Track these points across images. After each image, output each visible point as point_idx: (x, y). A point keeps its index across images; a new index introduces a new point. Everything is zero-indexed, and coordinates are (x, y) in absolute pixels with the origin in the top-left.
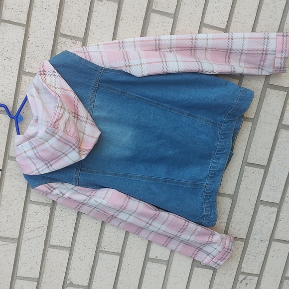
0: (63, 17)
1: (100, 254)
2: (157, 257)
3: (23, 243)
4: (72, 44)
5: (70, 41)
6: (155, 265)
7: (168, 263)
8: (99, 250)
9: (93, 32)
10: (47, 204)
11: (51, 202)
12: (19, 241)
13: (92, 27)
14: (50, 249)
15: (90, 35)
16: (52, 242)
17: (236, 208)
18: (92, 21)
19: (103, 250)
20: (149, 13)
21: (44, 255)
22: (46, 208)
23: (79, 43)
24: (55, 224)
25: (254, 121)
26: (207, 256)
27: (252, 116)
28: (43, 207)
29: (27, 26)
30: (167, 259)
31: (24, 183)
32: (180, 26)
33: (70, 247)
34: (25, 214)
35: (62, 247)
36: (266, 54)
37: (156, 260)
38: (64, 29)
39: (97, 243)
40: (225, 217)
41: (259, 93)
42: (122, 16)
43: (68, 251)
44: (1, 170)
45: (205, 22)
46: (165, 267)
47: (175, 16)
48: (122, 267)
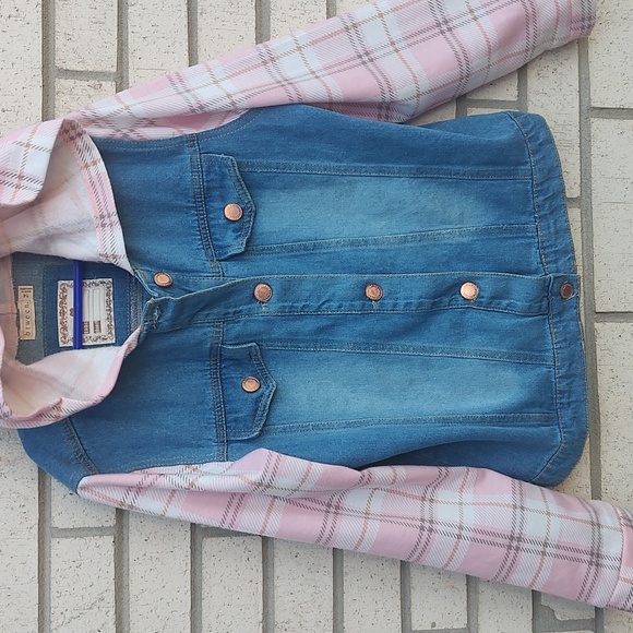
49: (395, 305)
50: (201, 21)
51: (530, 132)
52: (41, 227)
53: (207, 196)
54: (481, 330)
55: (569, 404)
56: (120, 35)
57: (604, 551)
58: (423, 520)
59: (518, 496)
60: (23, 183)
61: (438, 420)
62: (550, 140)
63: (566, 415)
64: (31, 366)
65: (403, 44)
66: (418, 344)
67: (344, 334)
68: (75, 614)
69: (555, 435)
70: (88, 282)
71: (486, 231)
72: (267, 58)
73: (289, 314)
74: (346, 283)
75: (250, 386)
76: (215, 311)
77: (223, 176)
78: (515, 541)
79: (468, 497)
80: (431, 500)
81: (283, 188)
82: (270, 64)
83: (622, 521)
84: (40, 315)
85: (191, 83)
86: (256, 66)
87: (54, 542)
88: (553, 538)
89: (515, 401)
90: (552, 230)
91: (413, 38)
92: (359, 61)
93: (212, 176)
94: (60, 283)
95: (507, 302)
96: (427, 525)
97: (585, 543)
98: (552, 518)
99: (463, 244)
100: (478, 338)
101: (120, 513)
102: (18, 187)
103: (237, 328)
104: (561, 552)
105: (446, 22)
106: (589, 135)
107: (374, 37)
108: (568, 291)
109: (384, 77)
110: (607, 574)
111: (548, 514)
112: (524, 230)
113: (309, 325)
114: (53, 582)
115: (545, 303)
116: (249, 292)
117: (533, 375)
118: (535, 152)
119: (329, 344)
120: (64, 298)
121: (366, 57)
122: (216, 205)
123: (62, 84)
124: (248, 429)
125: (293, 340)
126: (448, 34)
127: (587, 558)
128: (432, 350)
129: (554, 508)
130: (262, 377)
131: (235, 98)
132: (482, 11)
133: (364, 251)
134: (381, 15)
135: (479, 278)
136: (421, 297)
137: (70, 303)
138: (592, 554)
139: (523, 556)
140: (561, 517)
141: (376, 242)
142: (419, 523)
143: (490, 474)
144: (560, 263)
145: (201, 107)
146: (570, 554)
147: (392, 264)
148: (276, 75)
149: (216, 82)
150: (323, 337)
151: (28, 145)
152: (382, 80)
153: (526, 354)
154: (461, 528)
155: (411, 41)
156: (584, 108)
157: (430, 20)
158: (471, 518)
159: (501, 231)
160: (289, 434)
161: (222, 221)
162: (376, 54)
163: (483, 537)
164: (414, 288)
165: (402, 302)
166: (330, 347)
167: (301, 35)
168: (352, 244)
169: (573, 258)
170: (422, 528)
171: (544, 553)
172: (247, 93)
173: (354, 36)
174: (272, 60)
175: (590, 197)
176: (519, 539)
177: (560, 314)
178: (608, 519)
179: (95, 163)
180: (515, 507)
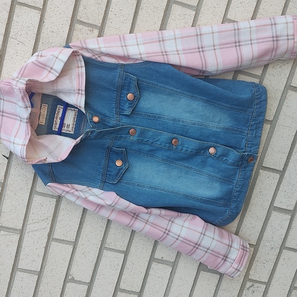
0: (81, 3)
1: (105, 251)
2: (162, 258)
3: (26, 234)
4: (89, 32)
5: (87, 28)
6: (161, 266)
7: (174, 265)
8: (103, 247)
9: (111, 21)
10: (52, 196)
12: (22, 232)
13: (111, 15)
14: (53, 242)
15: (108, 24)
16: (56, 235)
17: (247, 212)
18: (111, 9)
19: (108, 247)
20: (170, 4)
21: (46, 248)
22: (51, 200)
23: (96, 31)
24: (60, 217)
25: (273, 123)
27: (271, 118)
28: (49, 199)
29: (43, 10)
30: (173, 260)
31: (31, 173)
32: (202, 20)
33: (74, 242)
34: (30, 204)
35: (66, 241)
37: (161, 261)
38: (81, 16)
39: (101, 239)
41: (280, 94)
42: (143, 5)
43: (72, 246)
44: (7, 158)
45: (229, 17)
46: (170, 269)
47: (197, 9)
48: (126, 266)
49: (182, 149)
50: (140, 13)
51: (259, 95)
52: (55, 88)
53: (122, 88)
54: (212, 166)
55: (236, 201)
57: (229, 256)
58: (166, 230)
59: (204, 230)
60: (52, 71)
61: (184, 195)
62: (266, 100)
63: (233, 205)
64: (40, 140)
65: (218, 47)
66: (187, 165)
67: (159, 154)
68: (37, 222)
69: (226, 212)
70: (69, 108)
71: (228, 129)
72: (161, 39)
73: (140, 142)
74: (165, 136)
75: (119, 163)
76: (112, 135)
77: (130, 83)
78: (197, 245)
79: (186, 224)
80: (172, 222)
81: (153, 92)
82: (161, 42)
83: (241, 247)
84: (48, 116)
85: (128, 42)
86: (155, 42)
87: (35, 196)
88: (212, 248)
89: (215, 196)
90: (254, 136)
91: (223, 46)
92: (198, 50)
93: (126, 81)
94: (58, 106)
95: (226, 158)
96: (167, 232)
97: (223, 252)
98: (214, 241)
99: (217, 131)
100: (210, 169)
102: (50, 72)
103: (119, 143)
104: (213, 253)
105: (239, 42)
106: (285, 97)
107: (207, 41)
108: (251, 160)
109: (205, 61)
110: (228, 264)
111: (213, 239)
112: (243, 132)
113: (147, 148)
114: (32, 209)
115: (240, 163)
116: (127, 131)
117: (226, 188)
118: (257, 104)
119: (152, 156)
120: (59, 112)
121: (201, 49)
122: (125, 92)
123: (78, 26)
124: (113, 180)
125: (140, 152)
126: (238, 47)
127: (222, 257)
128: (191, 168)
129: (216, 237)
130: (124, 161)
131: (142, 56)
132: (255, 41)
133: (177, 124)
134: (213, 33)
135: (218, 147)
136: (192, 149)
137: (60, 115)
138: (224, 256)
139: (198, 251)
140: (217, 241)
141: (183, 122)
142: (164, 230)
143: (198, 218)
144: (252, 148)
145: (128, 56)
146: (216, 254)
147: (187, 132)
148: (163, 48)
149: (138, 45)
150: (151, 153)
151: (57, 58)
152: (204, 62)
153: (226, 179)
154: (179, 236)
155: (222, 46)
156: (288, 85)
157: (233, 39)
158: (184, 233)
159: (233, 130)
160: (128, 185)
161: (125, 99)
162: (206, 49)
163: (186, 241)
164: (191, 145)
165: (185, 149)
166: (153, 157)
167: (178, 33)
168: (173, 120)
169: (258, 148)
170: (165, 233)
171: (206, 252)
172: (148, 55)
173: (199, 39)
174: (163, 40)
175: (277, 121)
176: (199, 245)
177: (245, 168)
178: (236, 245)
179: (82, 67)
180: (202, 233)
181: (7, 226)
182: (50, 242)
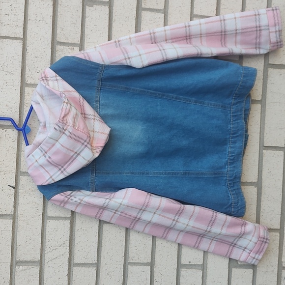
0: (58, 26)
1: (130, 267)
2: (190, 262)
3: (46, 264)
4: (70, 51)
5: (68, 48)
6: (190, 271)
7: (203, 267)
8: (127, 263)
9: (88, 37)
10: (65, 218)
11: (70, 215)
12: (41, 263)
13: (87, 31)
14: (75, 268)
15: (86, 40)
16: (77, 259)
17: (262, 196)
18: (86, 27)
19: (132, 261)
20: (140, 12)
21: (69, 275)
22: (65, 222)
23: (77, 49)
24: (77, 239)
25: (263, 102)
26: (243, 252)
27: (260, 98)
28: (62, 222)
29: (24, 39)
30: (201, 263)
31: (38, 197)
32: (171, 20)
33: (96, 263)
34: (44, 232)
35: (87, 264)
36: (260, 30)
37: (190, 266)
38: (60, 37)
39: (123, 255)
40: (254, 207)
42: (114, 17)
43: (95, 268)
44: (14, 188)
45: (195, 12)
46: (201, 273)
47: (165, 11)
48: (155, 279)
50: (114, 24)
56: (82, 29)
68: (54, 249)
87: (48, 221)
101: (73, 213)
106: (267, 75)
114: (47, 236)
123: (59, 47)
156: (266, 64)
175: (265, 100)
181: (25, 260)
182: (72, 269)
